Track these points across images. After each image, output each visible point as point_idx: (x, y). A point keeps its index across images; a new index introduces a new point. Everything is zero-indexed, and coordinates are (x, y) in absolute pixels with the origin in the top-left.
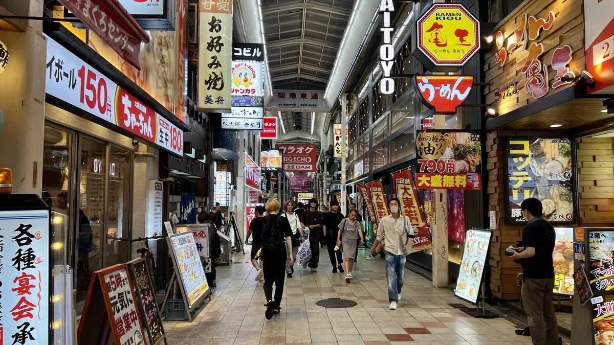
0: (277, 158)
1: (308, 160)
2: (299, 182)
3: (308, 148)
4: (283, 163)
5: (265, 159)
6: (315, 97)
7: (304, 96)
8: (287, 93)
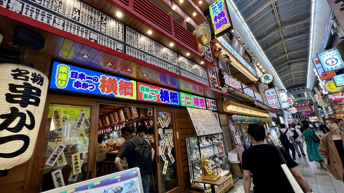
0: (295, 110)
1: (308, 107)
2: (307, 114)
3: (306, 104)
4: (298, 111)
5: (291, 111)
6: (304, 88)
7: (299, 89)
8: (292, 90)
